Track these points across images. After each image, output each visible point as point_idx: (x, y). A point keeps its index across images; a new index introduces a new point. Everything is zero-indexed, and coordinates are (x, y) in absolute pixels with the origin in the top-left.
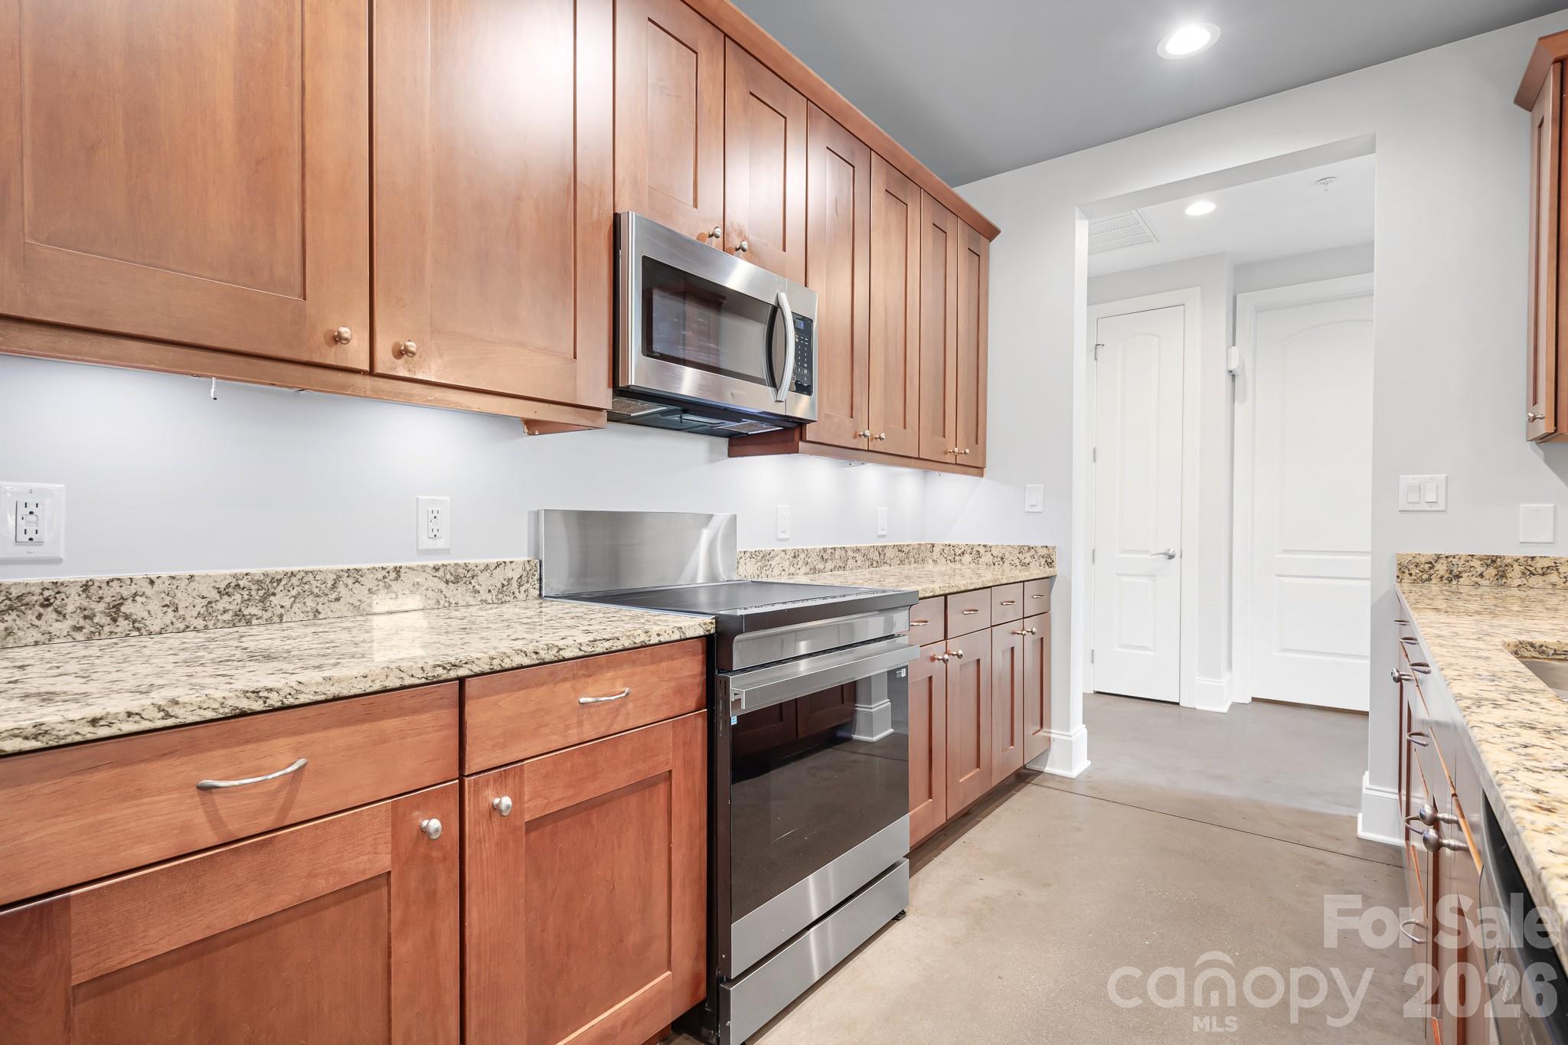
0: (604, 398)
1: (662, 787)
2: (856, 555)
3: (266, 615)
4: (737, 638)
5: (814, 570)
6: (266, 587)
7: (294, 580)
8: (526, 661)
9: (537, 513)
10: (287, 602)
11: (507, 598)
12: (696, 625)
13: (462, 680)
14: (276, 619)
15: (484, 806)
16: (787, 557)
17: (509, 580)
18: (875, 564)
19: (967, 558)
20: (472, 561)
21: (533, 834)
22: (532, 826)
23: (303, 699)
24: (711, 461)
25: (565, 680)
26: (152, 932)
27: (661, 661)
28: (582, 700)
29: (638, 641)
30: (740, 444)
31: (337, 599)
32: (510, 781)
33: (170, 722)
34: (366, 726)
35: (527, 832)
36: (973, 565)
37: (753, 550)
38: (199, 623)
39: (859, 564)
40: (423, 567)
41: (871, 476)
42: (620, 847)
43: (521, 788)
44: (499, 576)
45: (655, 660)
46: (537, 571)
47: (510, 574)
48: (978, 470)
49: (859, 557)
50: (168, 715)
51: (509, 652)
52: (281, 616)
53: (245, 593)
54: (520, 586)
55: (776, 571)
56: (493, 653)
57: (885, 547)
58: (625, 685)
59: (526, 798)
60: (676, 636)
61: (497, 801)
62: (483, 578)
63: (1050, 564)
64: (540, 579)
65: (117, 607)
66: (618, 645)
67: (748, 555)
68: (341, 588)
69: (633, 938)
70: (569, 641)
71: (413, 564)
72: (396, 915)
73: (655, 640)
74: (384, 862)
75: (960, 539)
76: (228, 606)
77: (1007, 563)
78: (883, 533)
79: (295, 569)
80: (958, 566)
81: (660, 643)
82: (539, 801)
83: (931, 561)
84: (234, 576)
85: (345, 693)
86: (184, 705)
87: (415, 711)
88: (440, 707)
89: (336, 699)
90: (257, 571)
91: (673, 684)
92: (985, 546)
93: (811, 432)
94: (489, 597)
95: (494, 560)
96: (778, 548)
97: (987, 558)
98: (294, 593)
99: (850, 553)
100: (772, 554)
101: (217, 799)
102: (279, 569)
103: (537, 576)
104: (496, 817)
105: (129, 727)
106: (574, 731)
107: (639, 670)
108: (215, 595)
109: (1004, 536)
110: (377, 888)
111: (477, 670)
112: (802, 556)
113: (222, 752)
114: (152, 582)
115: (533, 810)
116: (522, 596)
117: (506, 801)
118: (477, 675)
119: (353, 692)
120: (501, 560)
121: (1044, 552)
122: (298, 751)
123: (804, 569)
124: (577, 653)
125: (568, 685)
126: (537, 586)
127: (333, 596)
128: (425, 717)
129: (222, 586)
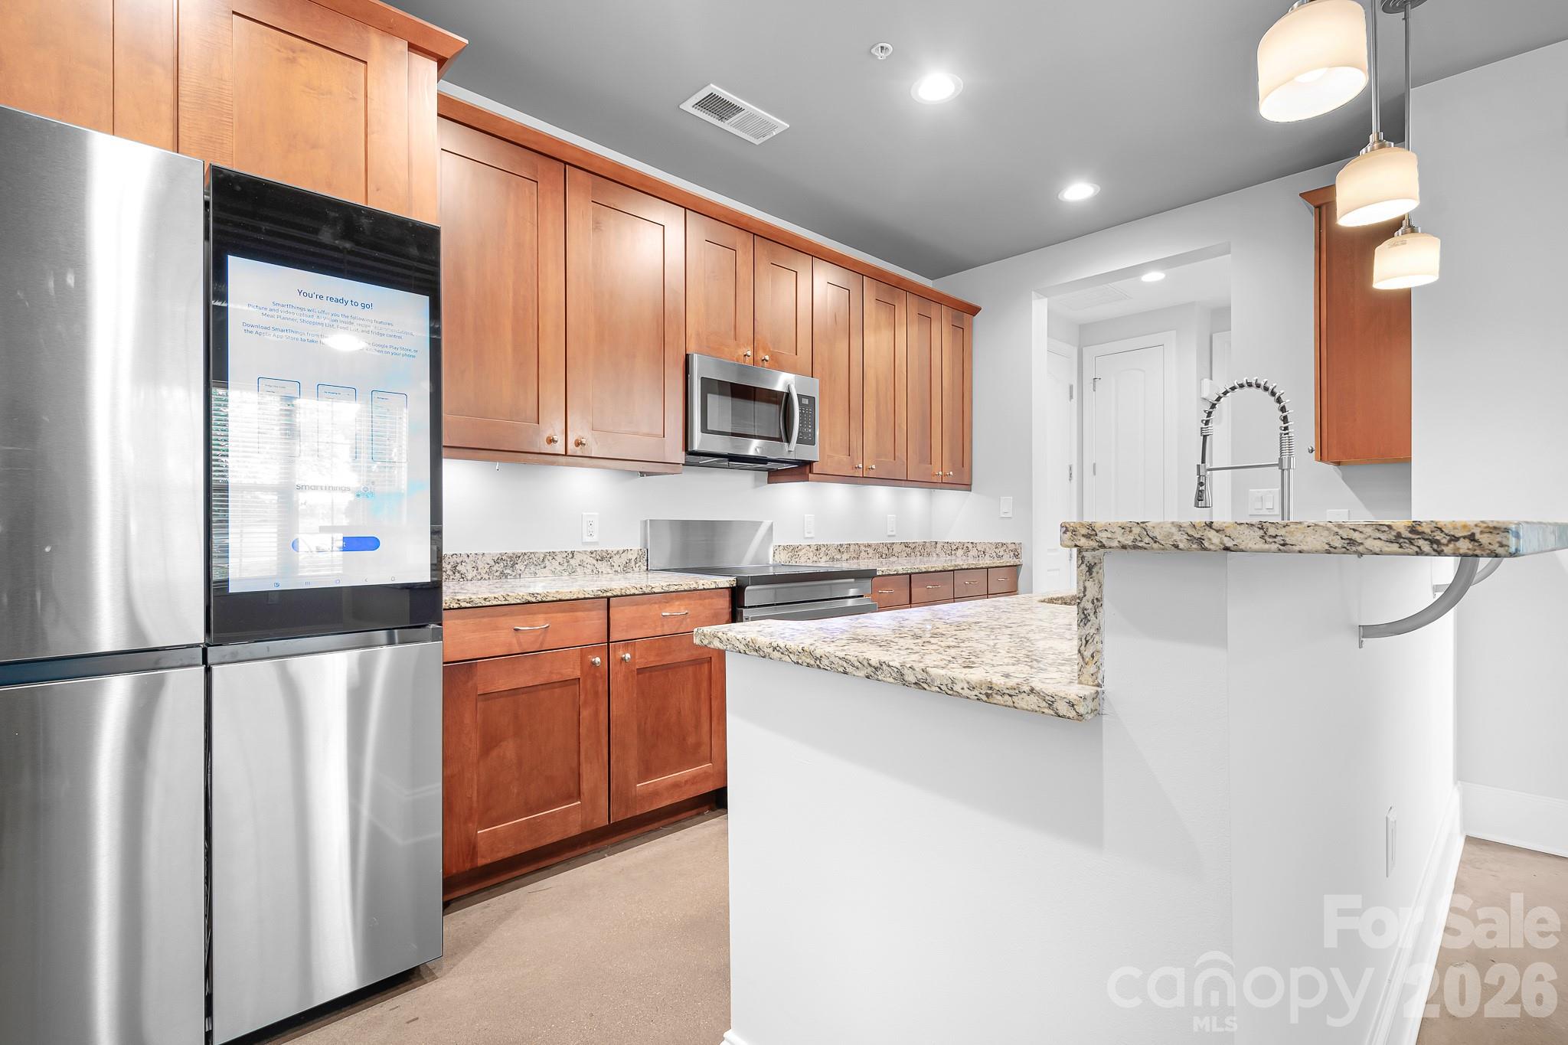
0: (680, 457)
1: (706, 666)
2: (867, 549)
3: (514, 574)
4: (748, 588)
5: (833, 559)
6: (513, 560)
7: (526, 557)
8: (637, 592)
9: (646, 521)
10: (523, 569)
11: (629, 570)
12: (725, 582)
13: (608, 598)
14: (518, 576)
15: (618, 657)
16: (811, 550)
17: (630, 560)
18: (884, 556)
19: (960, 552)
20: (610, 549)
21: (640, 676)
22: (640, 671)
23: (549, 599)
24: (756, 486)
25: (655, 603)
26: (500, 681)
27: (705, 599)
28: (664, 614)
29: (692, 587)
30: (775, 476)
31: (545, 567)
32: (630, 648)
33: (506, 602)
34: (571, 614)
35: (638, 674)
36: (964, 558)
37: (786, 545)
38: (486, 576)
39: (870, 555)
40: (585, 551)
41: (881, 495)
42: (683, 692)
43: (634, 650)
44: (625, 558)
45: (701, 598)
46: (645, 555)
47: (630, 557)
48: (968, 487)
49: (870, 551)
50: (506, 600)
51: (629, 587)
52: (520, 575)
53: (505, 562)
54: (636, 563)
55: (803, 559)
56: (622, 587)
57: (893, 544)
58: (686, 609)
59: (637, 657)
60: (713, 586)
61: (624, 656)
62: (616, 558)
63: (1017, 556)
64: (647, 560)
65: (455, 567)
66: (682, 588)
67: (781, 548)
68: (546, 562)
69: (691, 740)
70: (657, 585)
71: (580, 550)
72: (582, 697)
73: (701, 587)
74: (578, 674)
75: (954, 538)
76: (498, 569)
77: (987, 555)
78: (893, 533)
79: (526, 551)
80: (954, 557)
81: (704, 589)
82: (642, 660)
83: (935, 555)
84: (501, 554)
85: (564, 598)
86: (511, 596)
87: (589, 610)
88: (600, 609)
89: (560, 600)
90: (510, 552)
91: (713, 611)
92: (972, 543)
93: (816, 468)
94: (619, 569)
95: (621, 549)
96: (804, 543)
97: (973, 552)
98: (525, 563)
99: (862, 548)
100: (800, 547)
101: (519, 634)
102: (519, 550)
103: (646, 558)
104: (623, 662)
105: (495, 603)
106: (659, 629)
107: (692, 602)
108: (492, 563)
109: (985, 535)
110: (575, 684)
111: (615, 594)
112: (823, 549)
113: (521, 617)
114: (468, 556)
115: (640, 663)
116: (637, 569)
117: (628, 656)
118: (615, 596)
119: (567, 598)
120: (625, 549)
121: (1012, 547)
122: (546, 620)
123: (825, 558)
124: (661, 590)
125: (657, 606)
126: (646, 564)
127: (543, 566)
128: (594, 613)
129: (496, 559)
